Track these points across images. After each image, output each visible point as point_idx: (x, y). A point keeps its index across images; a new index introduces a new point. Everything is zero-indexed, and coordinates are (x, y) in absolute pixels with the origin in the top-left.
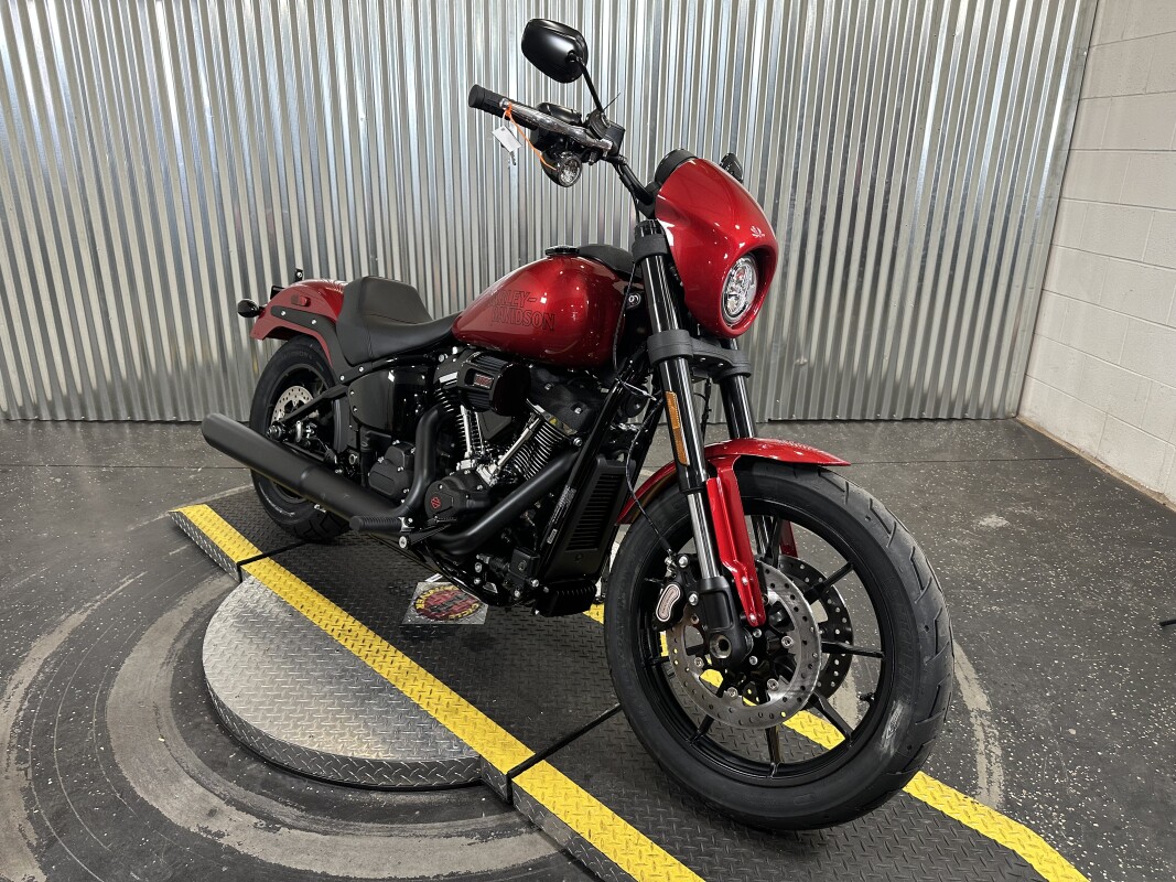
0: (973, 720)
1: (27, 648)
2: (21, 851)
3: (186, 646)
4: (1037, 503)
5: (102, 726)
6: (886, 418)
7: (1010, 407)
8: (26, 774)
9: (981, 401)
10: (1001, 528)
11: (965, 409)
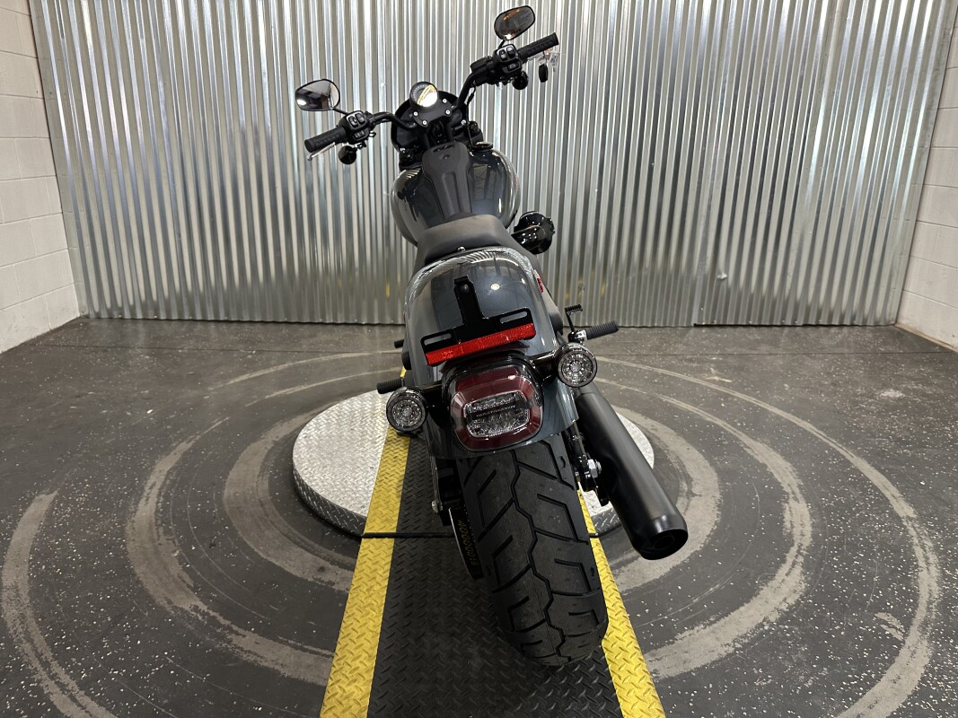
0: (905, 524)
2: (184, 590)
4: (926, 382)
5: (222, 514)
6: (789, 323)
7: (891, 316)
8: (174, 542)
9: (866, 312)
10: (899, 399)
11: (853, 318)
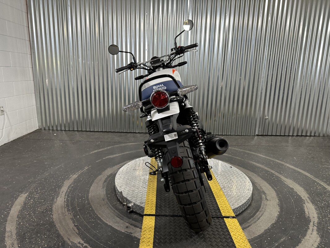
1: (63, 183)
3: (107, 184)
5: (89, 203)
9: (320, 131)
